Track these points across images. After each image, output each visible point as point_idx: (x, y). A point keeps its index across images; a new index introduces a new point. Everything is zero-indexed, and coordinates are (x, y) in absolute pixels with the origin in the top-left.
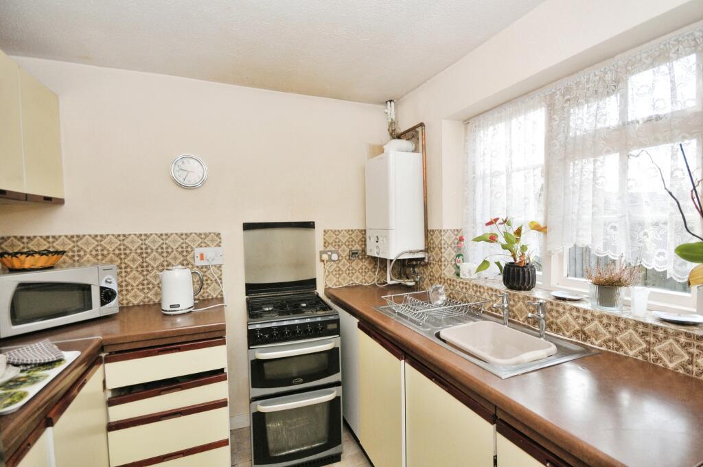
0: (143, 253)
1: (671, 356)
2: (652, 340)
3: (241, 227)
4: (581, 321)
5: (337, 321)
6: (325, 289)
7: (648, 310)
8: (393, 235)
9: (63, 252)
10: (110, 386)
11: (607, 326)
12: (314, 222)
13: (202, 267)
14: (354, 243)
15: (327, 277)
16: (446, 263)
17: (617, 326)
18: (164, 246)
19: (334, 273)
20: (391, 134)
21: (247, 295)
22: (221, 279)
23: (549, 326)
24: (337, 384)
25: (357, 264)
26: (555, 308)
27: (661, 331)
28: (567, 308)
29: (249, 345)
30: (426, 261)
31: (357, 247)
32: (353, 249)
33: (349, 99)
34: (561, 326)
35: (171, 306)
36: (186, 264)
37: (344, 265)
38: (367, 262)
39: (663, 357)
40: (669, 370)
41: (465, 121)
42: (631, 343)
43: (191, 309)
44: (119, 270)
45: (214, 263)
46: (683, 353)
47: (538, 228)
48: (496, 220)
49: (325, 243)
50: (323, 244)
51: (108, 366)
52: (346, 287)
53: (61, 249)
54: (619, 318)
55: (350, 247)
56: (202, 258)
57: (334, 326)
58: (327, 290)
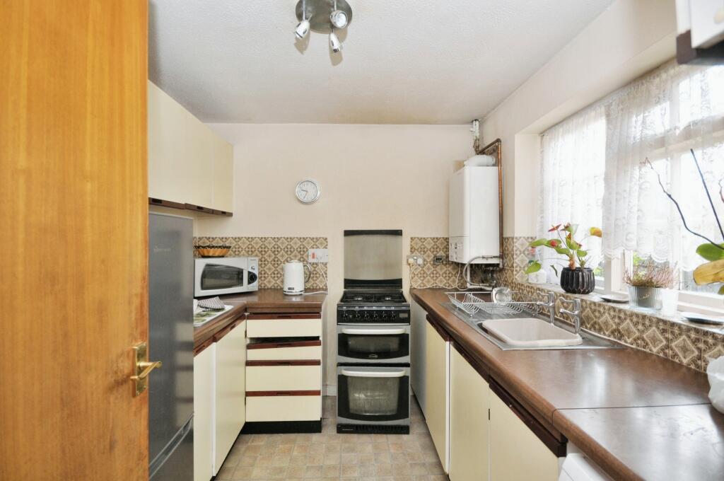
0: (276, 251)
1: (685, 352)
2: (670, 336)
3: (343, 233)
4: (617, 320)
5: (408, 312)
6: (410, 289)
7: (678, 310)
8: (467, 241)
9: (230, 247)
10: (249, 336)
11: (636, 324)
12: (401, 231)
13: (313, 264)
14: (438, 250)
15: (412, 278)
16: (518, 269)
17: (643, 324)
18: (289, 247)
19: (419, 275)
20: (476, 151)
21: (345, 288)
22: (326, 274)
23: (593, 326)
24: (407, 365)
25: (441, 269)
26: (597, 308)
27: (677, 328)
28: (607, 308)
29: (338, 322)
30: (501, 266)
31: (441, 254)
32: (438, 255)
33: (436, 123)
34: (602, 326)
35: (289, 289)
36: (302, 260)
37: (428, 269)
38: (451, 267)
39: (679, 353)
40: (683, 366)
41: (541, 133)
42: (654, 340)
43: (302, 293)
44: (260, 263)
45: (321, 261)
46: (694, 349)
47: (597, 233)
48: (558, 227)
49: (411, 249)
50: (409, 249)
51: (249, 322)
52: (429, 288)
53: (228, 245)
54: (645, 316)
55: (435, 253)
56: (313, 257)
57: (406, 315)
58: (412, 289)
